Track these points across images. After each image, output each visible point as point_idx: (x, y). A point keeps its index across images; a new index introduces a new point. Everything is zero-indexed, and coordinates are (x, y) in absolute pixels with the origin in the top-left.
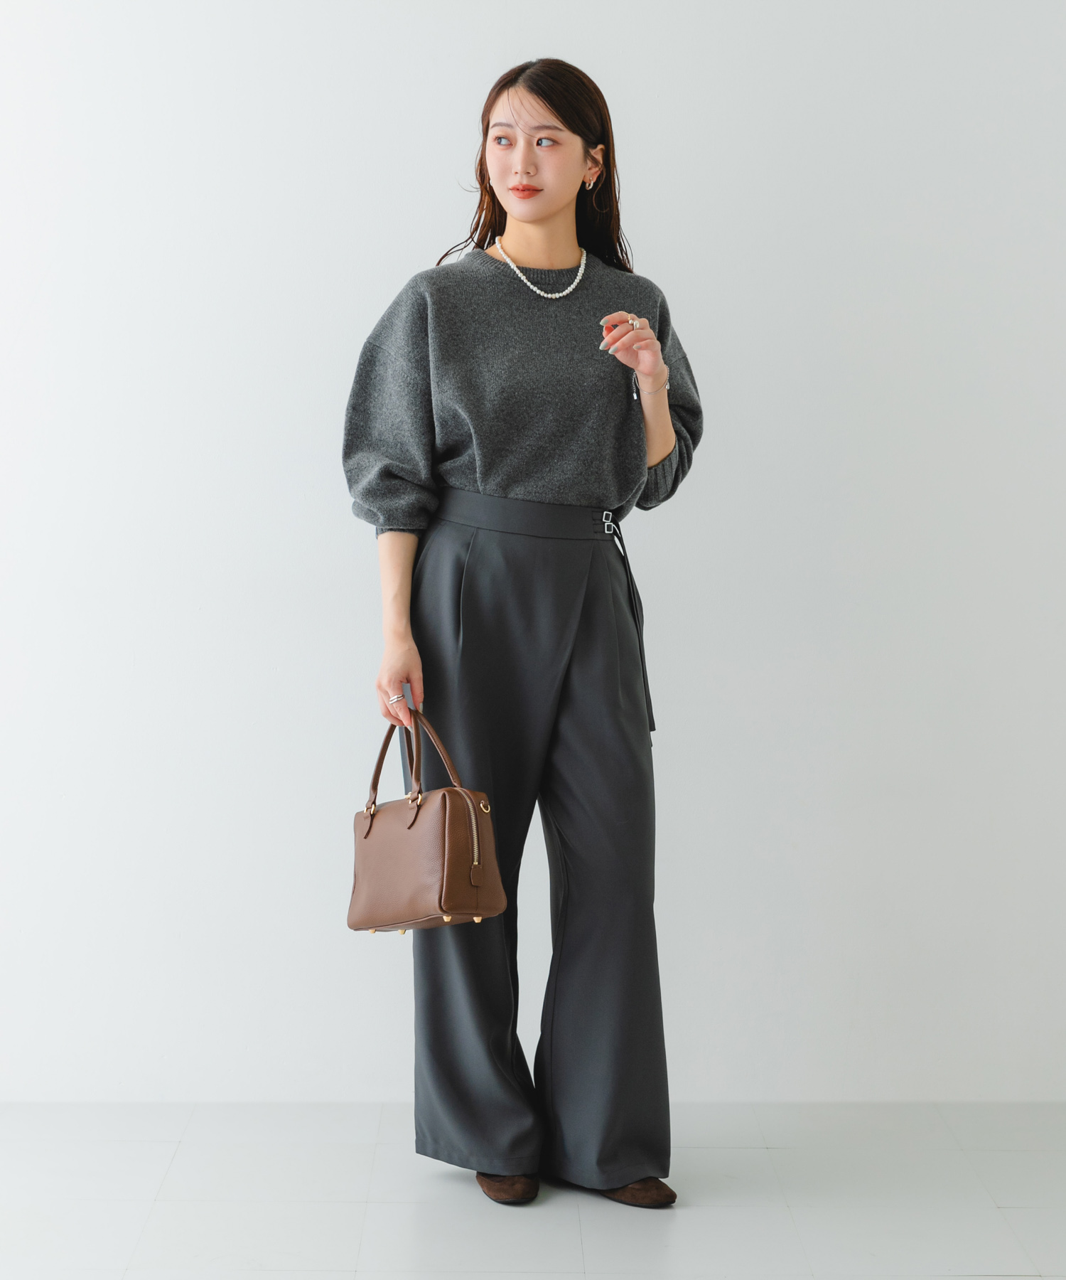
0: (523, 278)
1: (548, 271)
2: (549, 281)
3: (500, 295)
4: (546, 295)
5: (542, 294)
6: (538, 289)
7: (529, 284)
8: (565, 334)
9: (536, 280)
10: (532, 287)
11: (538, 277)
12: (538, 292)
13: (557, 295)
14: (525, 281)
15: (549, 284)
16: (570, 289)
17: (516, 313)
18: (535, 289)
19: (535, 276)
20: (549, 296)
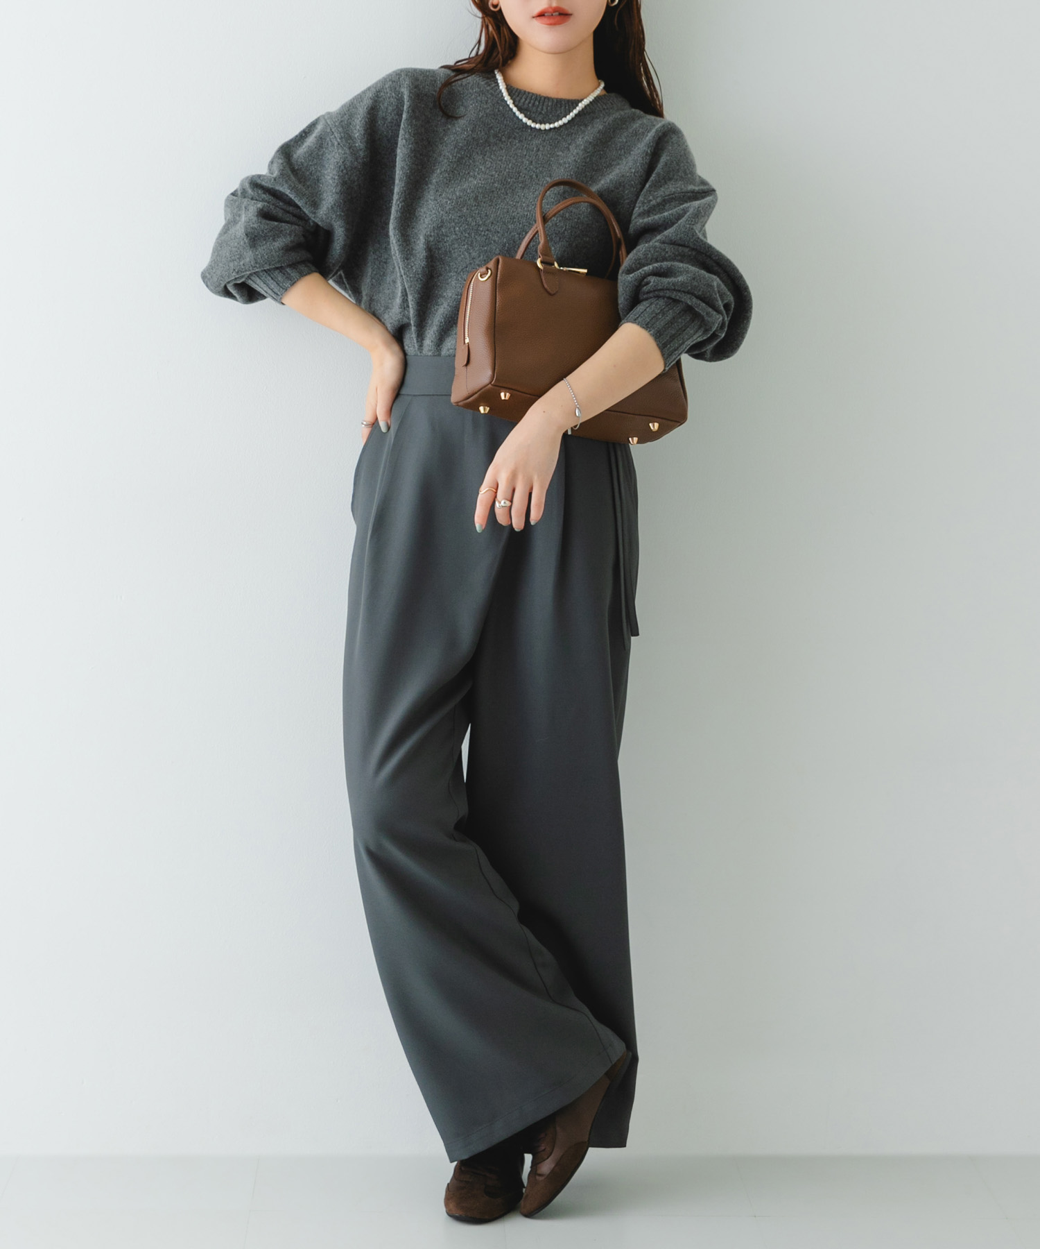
0: (510, 102)
1: (545, 98)
2: (542, 109)
3: (481, 114)
4: (533, 125)
5: (529, 123)
6: (526, 116)
7: (515, 109)
8: (541, 169)
9: (526, 106)
10: (518, 113)
11: (529, 103)
12: (525, 120)
13: (547, 126)
14: (512, 106)
15: (540, 113)
16: (565, 120)
17: (492, 140)
18: (521, 116)
19: (527, 102)
20: (538, 126)
